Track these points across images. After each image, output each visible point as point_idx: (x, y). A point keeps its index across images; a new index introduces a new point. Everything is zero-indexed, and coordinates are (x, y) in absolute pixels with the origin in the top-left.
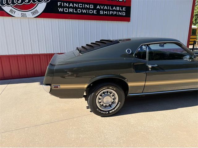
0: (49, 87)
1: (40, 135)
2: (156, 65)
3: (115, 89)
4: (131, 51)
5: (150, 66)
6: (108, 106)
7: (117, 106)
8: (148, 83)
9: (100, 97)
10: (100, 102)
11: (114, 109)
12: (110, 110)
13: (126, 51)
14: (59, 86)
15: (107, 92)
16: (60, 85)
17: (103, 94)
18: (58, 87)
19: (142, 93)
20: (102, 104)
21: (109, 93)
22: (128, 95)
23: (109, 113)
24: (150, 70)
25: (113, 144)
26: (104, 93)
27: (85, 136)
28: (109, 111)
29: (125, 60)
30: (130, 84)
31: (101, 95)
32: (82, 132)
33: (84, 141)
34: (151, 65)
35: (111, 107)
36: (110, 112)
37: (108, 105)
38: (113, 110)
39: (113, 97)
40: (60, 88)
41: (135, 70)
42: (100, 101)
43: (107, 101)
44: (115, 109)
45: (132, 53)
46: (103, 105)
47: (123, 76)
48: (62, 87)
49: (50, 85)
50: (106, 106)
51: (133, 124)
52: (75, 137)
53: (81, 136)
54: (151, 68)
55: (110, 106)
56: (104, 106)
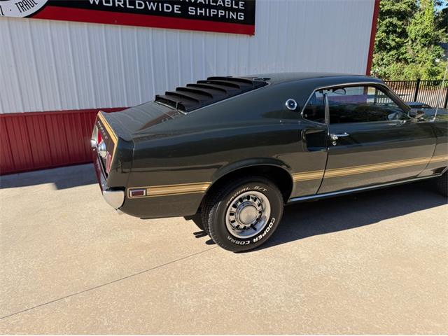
0: (122, 193)
1: (110, 310)
2: (346, 134)
3: (265, 190)
4: (296, 104)
5: (335, 137)
6: (249, 228)
7: (267, 226)
8: (329, 174)
9: (234, 210)
10: (233, 222)
11: (262, 233)
12: (255, 237)
13: (287, 104)
14: (145, 191)
15: (248, 197)
16: (146, 189)
17: (240, 203)
18: (142, 193)
19: (317, 194)
20: (236, 224)
21: (251, 200)
22: (289, 201)
23: (252, 243)
24: (334, 143)
25: (282, 309)
26: (241, 200)
27: (216, 299)
28: (251, 239)
29: (281, 124)
30: (296, 178)
31: (235, 206)
32: (206, 291)
33: (219, 312)
34: (336, 134)
35: (255, 229)
36: (255, 240)
37: (249, 225)
38: (260, 237)
39: (259, 208)
40: (146, 195)
41: (308, 147)
42: (232, 218)
43: (249, 217)
44: (265, 233)
45: (298, 109)
46: (239, 226)
47: (282, 160)
48: (152, 191)
49: (123, 189)
50: (245, 227)
51: (306, 261)
52: (196, 304)
53: (208, 300)
54: (336, 140)
55: (253, 227)
56: (240, 229)
